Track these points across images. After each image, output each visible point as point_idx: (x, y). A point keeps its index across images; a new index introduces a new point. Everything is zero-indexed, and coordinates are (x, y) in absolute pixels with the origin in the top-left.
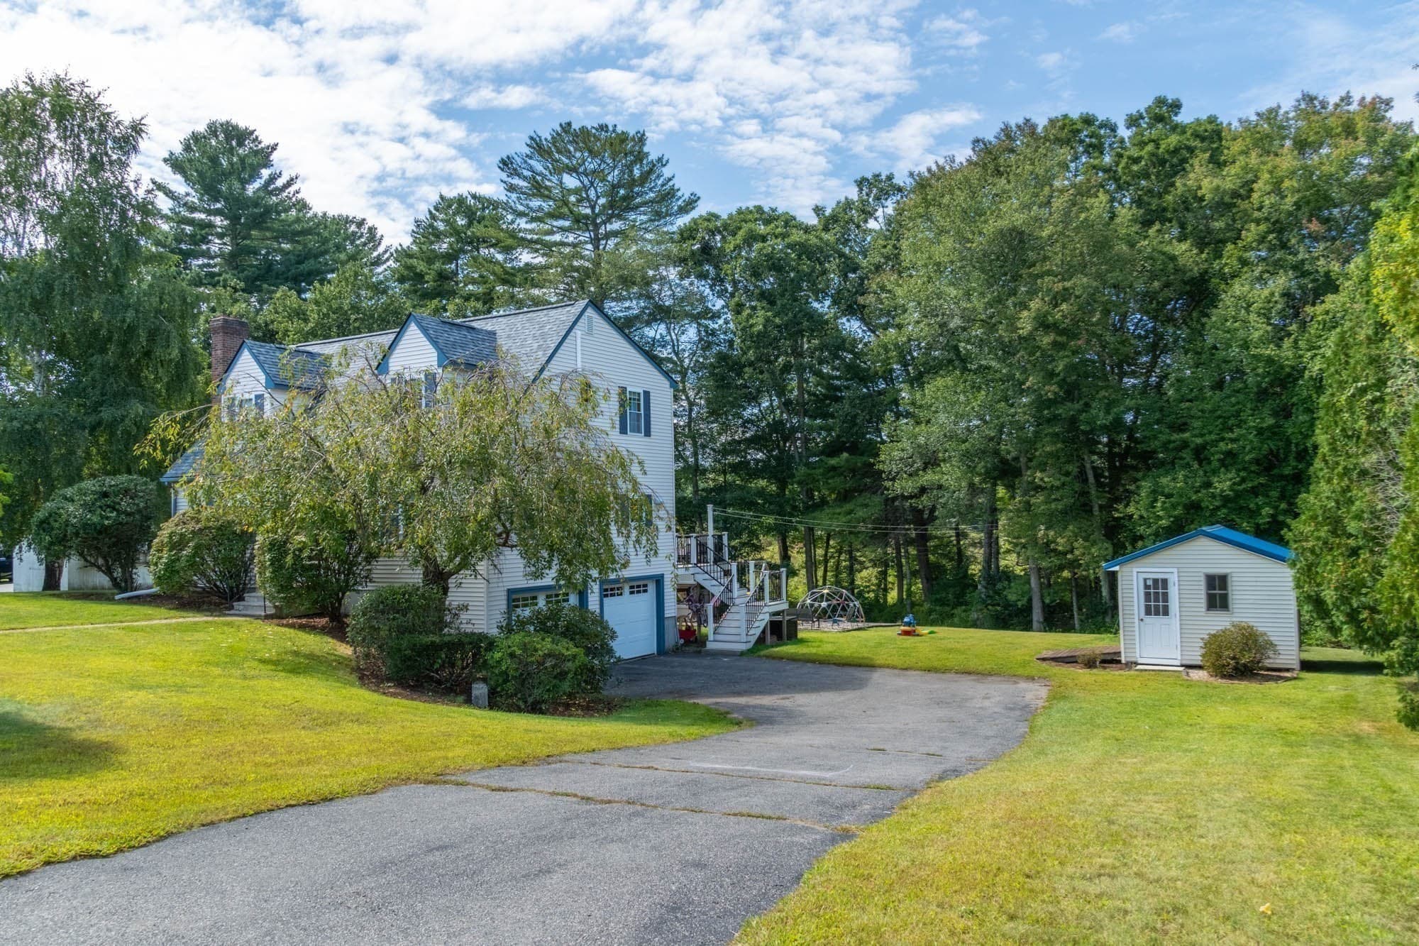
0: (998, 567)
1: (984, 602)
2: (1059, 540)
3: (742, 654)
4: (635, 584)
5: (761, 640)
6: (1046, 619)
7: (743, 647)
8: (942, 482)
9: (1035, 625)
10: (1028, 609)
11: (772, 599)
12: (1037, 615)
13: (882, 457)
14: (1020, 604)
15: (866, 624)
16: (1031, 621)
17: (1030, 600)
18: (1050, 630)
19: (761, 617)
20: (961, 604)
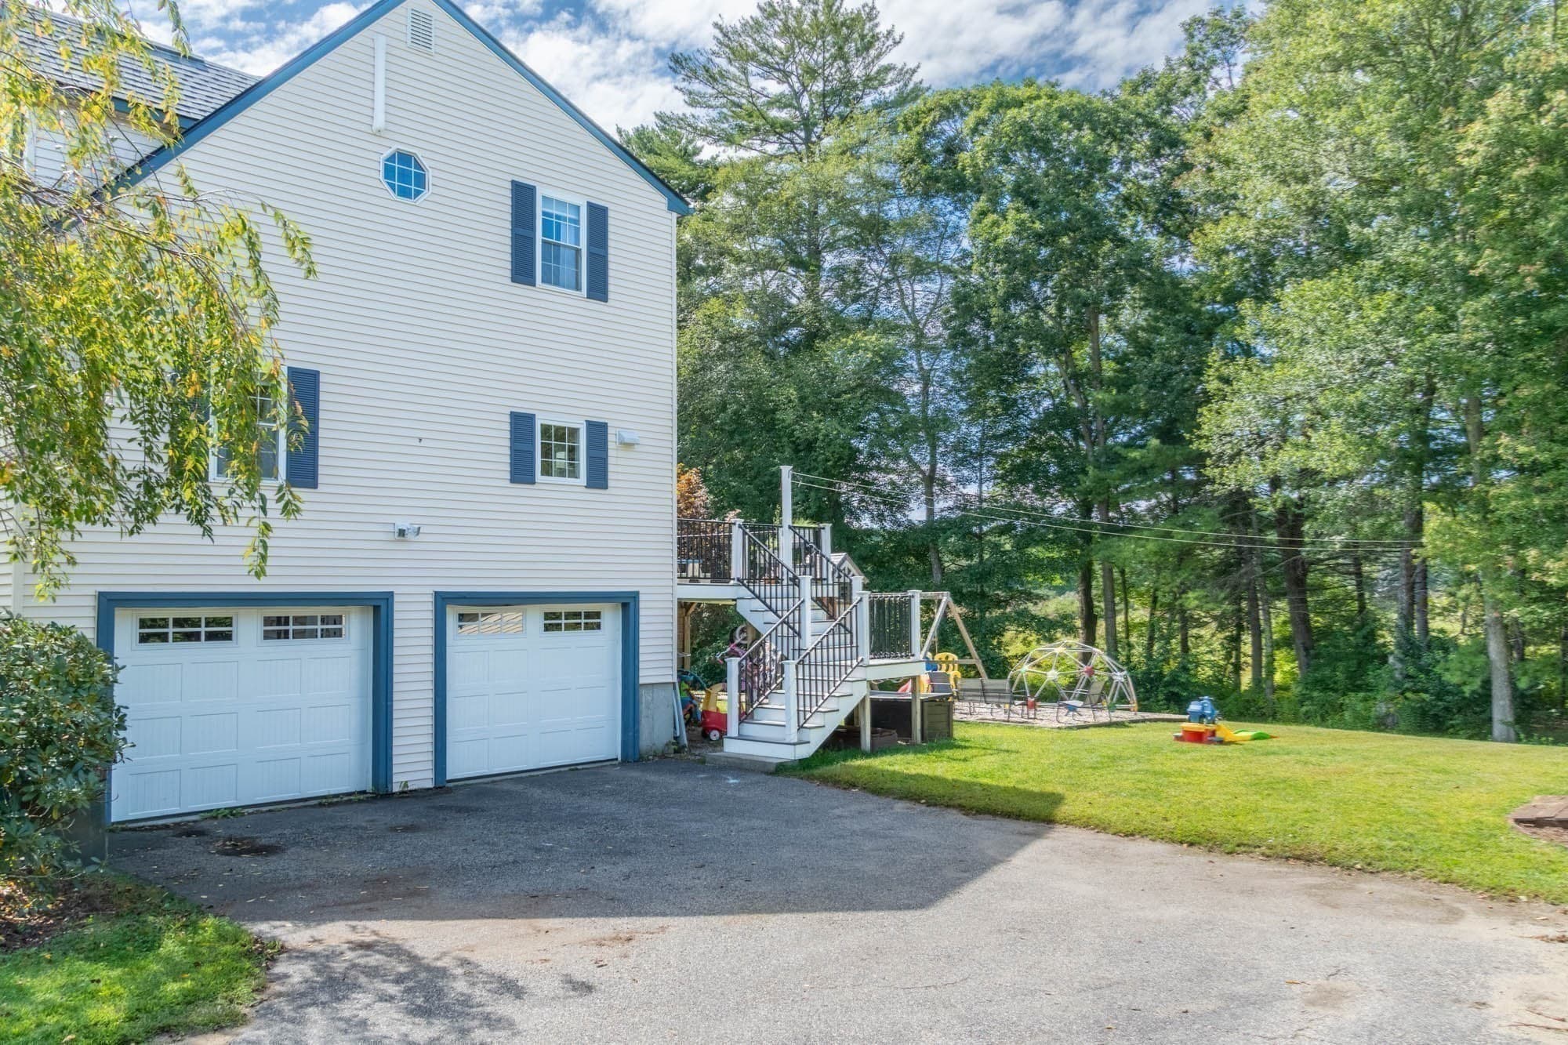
0: (1425, 629)
1: (1397, 685)
2: (1549, 564)
3: (782, 769)
4: (562, 608)
5: (845, 739)
6: (1519, 720)
7: (787, 754)
8: (1312, 464)
9: (1498, 728)
10: (1484, 698)
11: (877, 650)
12: (1501, 708)
13: (1205, 431)
14: (1467, 690)
15: (1140, 715)
16: (1490, 720)
17: (1487, 684)
18: (1529, 738)
19: (844, 689)
20: (1358, 689)
